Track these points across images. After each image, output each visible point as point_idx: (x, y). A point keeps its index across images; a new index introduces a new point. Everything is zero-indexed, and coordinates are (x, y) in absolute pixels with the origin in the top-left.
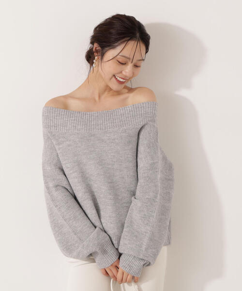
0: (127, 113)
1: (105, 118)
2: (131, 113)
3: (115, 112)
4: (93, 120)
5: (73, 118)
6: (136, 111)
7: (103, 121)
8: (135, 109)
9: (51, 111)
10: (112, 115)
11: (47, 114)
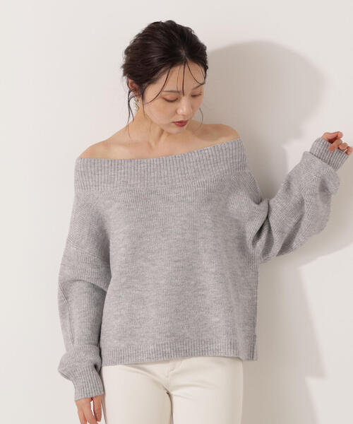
0: (204, 158)
1: (172, 167)
2: (211, 158)
3: (187, 157)
4: (152, 170)
5: (123, 171)
6: (218, 155)
7: (169, 172)
8: (217, 152)
9: (89, 163)
10: (181, 163)
11: (82, 169)
